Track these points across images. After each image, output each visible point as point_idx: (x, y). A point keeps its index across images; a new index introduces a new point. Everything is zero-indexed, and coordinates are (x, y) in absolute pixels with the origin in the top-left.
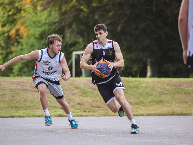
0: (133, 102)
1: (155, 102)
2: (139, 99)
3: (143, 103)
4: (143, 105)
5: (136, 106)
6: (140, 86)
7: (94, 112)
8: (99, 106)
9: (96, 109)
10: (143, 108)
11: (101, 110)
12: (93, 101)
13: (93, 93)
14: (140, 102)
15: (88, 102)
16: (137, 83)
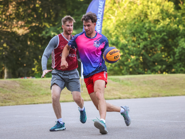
0: (31, 95)
1: (45, 94)
2: (34, 92)
3: (38, 95)
4: (38, 96)
5: (34, 97)
6: (32, 84)
7: (8, 103)
8: (10, 98)
9: (9, 100)
10: (39, 98)
11: (12, 101)
12: (5, 95)
13: (4, 90)
14: (36, 94)
15: (2, 96)
16: (30, 82)
